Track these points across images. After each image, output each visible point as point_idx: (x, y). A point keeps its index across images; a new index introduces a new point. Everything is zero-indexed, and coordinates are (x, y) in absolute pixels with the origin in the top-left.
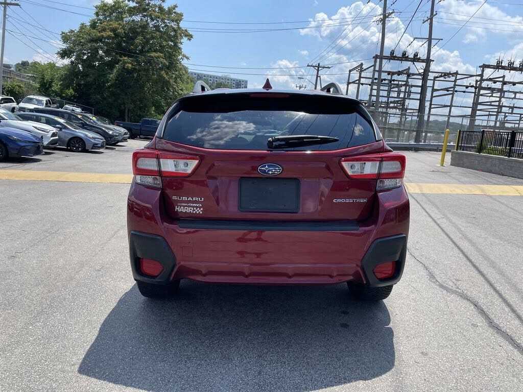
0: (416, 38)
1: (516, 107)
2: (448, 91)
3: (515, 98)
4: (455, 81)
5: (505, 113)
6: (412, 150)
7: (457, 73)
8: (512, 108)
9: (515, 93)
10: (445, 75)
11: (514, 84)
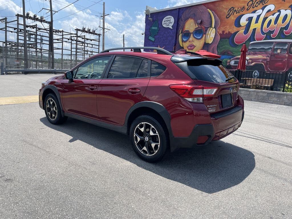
0: (44, 9)
1: (93, 52)
2: (58, 40)
3: (92, 47)
4: (63, 35)
5: (89, 54)
6: (52, 73)
7: (63, 31)
8: (92, 52)
9: (92, 45)
10: (56, 31)
11: (91, 40)
